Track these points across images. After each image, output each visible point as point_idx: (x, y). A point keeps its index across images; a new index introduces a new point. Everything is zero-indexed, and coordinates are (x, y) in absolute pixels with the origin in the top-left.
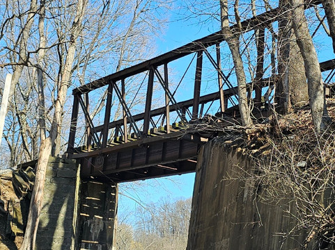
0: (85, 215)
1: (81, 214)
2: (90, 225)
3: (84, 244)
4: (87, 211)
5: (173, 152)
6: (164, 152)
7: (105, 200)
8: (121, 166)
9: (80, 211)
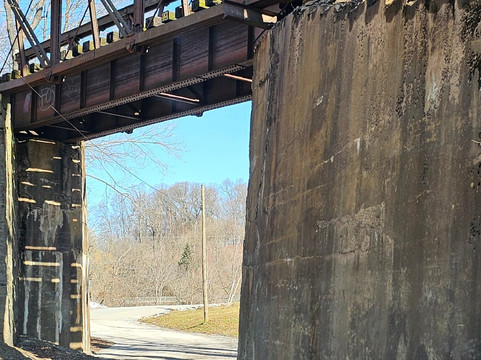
0: (27, 200)
1: (20, 199)
2: (39, 217)
3: (29, 253)
4: (30, 193)
5: (195, 63)
6: (176, 64)
7: (63, 173)
8: (89, 101)
9: (18, 192)
